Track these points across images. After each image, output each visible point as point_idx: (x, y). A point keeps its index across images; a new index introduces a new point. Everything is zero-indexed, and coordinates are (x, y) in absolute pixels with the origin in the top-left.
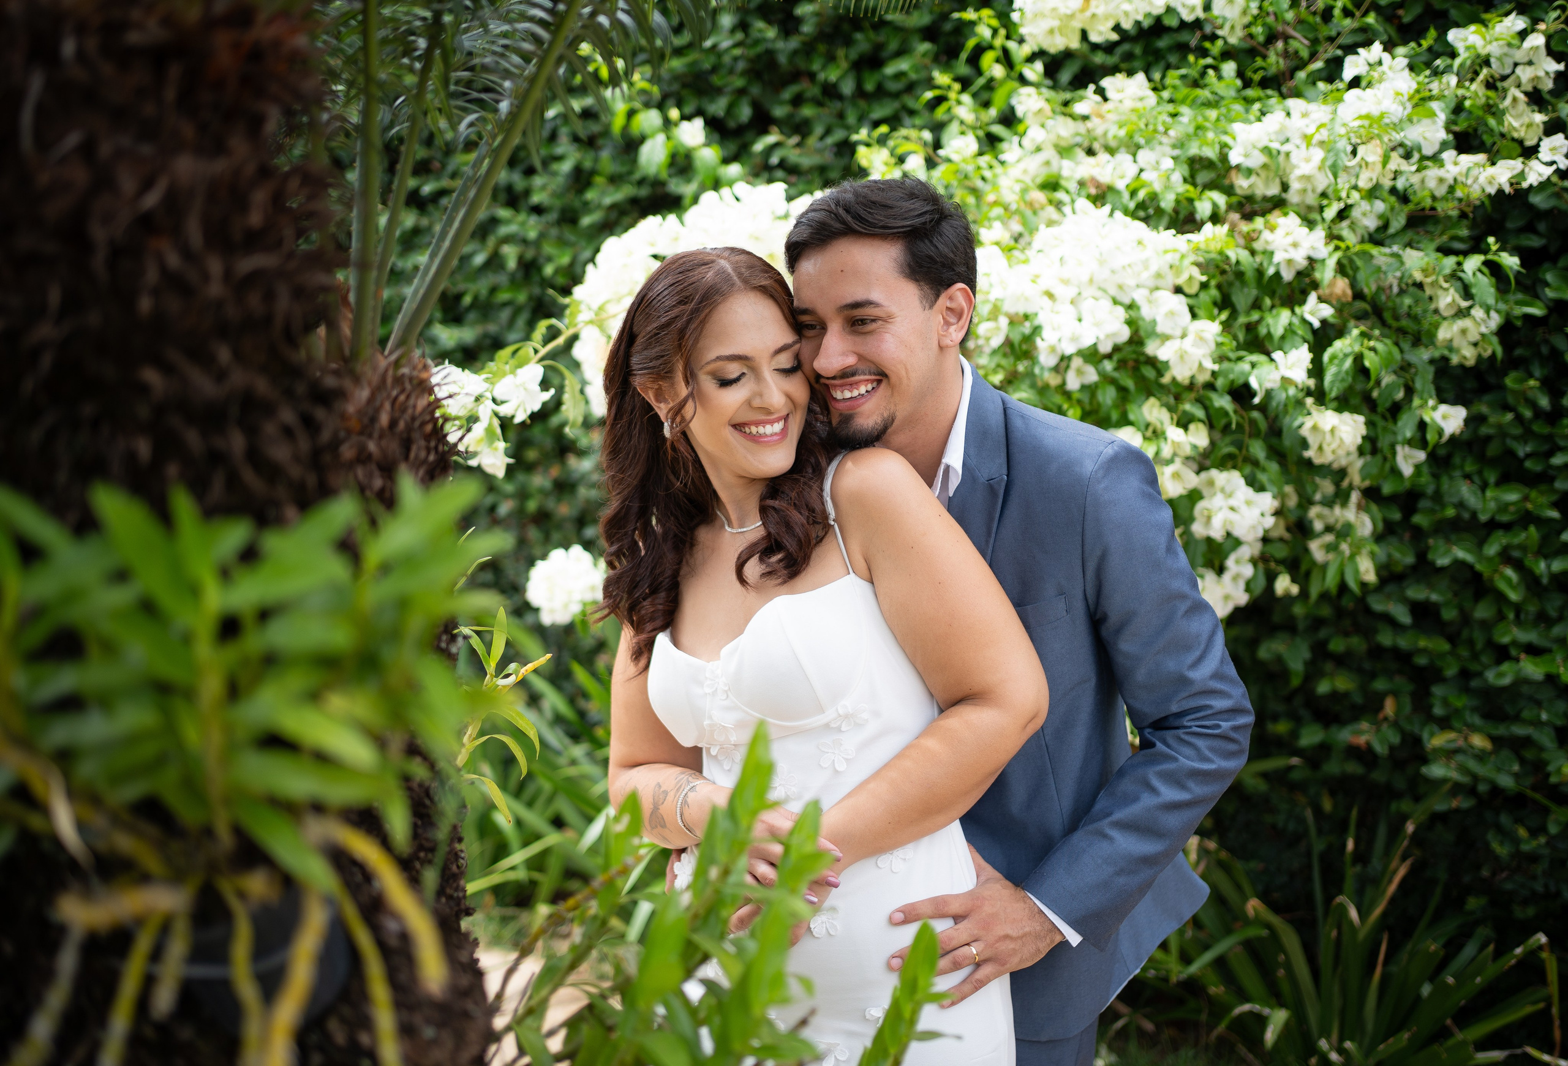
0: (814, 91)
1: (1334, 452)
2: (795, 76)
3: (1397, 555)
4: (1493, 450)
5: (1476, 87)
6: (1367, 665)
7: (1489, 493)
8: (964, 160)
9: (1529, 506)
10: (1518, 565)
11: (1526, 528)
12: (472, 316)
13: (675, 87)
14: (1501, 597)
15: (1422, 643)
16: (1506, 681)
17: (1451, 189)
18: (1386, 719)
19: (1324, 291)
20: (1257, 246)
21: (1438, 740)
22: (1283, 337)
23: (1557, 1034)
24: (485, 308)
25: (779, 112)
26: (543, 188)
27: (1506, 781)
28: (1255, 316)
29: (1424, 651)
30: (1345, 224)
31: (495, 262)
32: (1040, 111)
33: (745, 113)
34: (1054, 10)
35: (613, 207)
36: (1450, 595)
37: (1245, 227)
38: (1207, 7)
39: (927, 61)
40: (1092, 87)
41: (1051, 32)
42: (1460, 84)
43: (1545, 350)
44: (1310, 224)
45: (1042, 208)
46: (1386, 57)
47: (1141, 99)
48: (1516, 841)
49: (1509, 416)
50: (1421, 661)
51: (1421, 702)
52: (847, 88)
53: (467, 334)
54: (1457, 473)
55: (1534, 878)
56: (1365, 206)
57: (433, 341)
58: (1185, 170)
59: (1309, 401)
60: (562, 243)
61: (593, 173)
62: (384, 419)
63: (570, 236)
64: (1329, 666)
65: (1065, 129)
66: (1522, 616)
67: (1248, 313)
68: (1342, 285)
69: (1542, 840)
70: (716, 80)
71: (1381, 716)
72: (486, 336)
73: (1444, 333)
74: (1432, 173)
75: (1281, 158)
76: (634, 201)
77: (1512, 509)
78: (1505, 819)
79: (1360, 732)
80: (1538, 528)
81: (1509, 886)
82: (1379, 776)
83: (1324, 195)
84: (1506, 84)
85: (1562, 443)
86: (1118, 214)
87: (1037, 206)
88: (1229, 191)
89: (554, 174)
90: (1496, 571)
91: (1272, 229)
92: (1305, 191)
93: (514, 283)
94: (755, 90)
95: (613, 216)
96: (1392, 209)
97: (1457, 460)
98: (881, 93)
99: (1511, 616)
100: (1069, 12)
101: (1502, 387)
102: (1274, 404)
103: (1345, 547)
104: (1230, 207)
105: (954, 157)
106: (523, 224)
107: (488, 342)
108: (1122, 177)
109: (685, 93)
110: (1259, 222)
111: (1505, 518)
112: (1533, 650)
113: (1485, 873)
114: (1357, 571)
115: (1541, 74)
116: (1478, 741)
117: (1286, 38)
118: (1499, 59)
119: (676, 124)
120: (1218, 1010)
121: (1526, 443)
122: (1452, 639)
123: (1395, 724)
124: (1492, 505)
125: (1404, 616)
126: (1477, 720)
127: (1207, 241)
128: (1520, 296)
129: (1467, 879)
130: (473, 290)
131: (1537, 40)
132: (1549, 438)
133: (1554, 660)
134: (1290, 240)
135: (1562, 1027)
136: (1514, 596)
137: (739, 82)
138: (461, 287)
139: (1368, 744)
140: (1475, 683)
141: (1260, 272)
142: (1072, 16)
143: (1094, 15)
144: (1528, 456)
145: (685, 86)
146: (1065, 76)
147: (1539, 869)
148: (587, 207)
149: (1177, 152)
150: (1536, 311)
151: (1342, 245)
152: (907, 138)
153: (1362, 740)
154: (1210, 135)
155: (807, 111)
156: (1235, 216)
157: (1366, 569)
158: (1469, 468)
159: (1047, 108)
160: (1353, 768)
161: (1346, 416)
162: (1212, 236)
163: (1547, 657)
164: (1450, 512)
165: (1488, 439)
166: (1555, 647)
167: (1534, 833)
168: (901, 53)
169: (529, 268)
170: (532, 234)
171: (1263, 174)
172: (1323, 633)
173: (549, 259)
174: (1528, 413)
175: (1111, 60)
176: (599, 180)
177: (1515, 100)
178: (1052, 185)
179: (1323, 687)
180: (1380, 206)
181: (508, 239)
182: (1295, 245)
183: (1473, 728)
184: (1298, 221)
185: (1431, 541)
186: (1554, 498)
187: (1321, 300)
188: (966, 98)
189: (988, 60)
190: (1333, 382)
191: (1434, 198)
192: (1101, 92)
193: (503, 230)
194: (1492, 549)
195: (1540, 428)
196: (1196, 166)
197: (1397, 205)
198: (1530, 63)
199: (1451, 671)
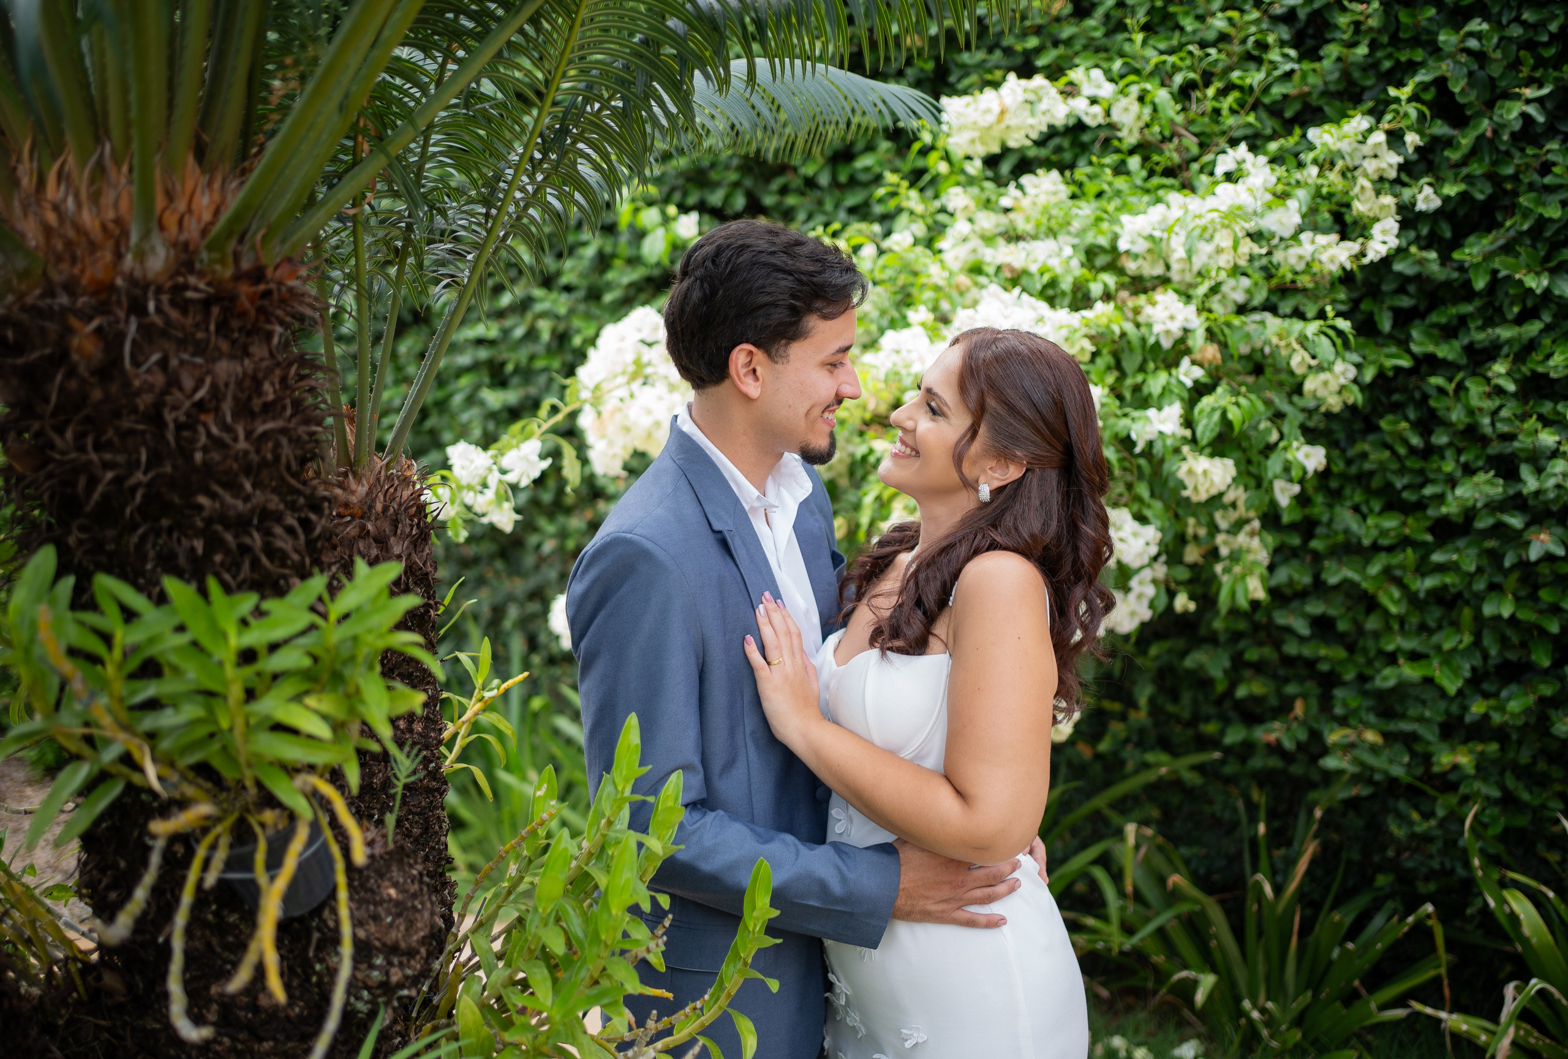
0: (796, 182)
1: (1207, 491)
2: (783, 169)
3: (1296, 576)
4: (1376, 483)
5: (1334, 177)
6: (1282, 672)
7: (1370, 521)
8: (905, 250)
9: (1407, 531)
10: (1399, 582)
11: (1404, 551)
12: (515, 380)
13: (680, 182)
14: (1386, 612)
15: (1323, 652)
16: (1391, 683)
17: (1308, 265)
18: (1296, 718)
19: (1197, 356)
20: (1141, 319)
21: (1334, 736)
22: (1162, 395)
23: (1447, 992)
24: (526, 374)
25: (769, 200)
26: (572, 269)
27: (1397, 771)
28: (1139, 378)
29: (1325, 659)
30: (1217, 297)
31: (532, 334)
32: (966, 208)
33: (739, 202)
34: (975, 123)
35: (631, 285)
36: (1342, 610)
37: (1131, 303)
38: (1108, 113)
39: (890, 156)
40: (1012, 185)
41: (973, 141)
42: (1319, 176)
43: (1417, 395)
44: (1188, 298)
45: (968, 289)
46: (1249, 156)
47: (1055, 193)
48: (1411, 824)
49: (1387, 454)
50: (1324, 667)
51: (1326, 703)
52: (824, 180)
53: (512, 396)
54: (1349, 503)
55: (1431, 856)
56: (1232, 282)
57: (482, 403)
58: (1083, 258)
59: (1186, 449)
60: (588, 316)
61: (614, 256)
62: (379, 507)
63: (595, 310)
64: (1247, 673)
65: (988, 221)
66: (1407, 627)
67: (1134, 375)
68: (1212, 352)
69: (1433, 822)
70: (714, 176)
71: (1291, 716)
72: (527, 397)
73: (1309, 386)
74: (1294, 252)
75: (1164, 245)
76: (649, 280)
77: (1392, 534)
78: (1402, 805)
79: (1273, 731)
80: (1414, 552)
81: (1409, 864)
82: (1296, 769)
83: (1200, 274)
84: (1357, 173)
85: (1432, 476)
86: (1025, 296)
87: (963, 288)
88: (1121, 272)
89: (581, 258)
90: (1379, 588)
91: (1153, 304)
92: (1183, 271)
93: (550, 351)
94: (748, 182)
95: (632, 292)
96: (1256, 284)
97: (1347, 491)
98: (853, 182)
99: (1396, 626)
100: (986, 124)
101: (1377, 429)
102: (1155, 451)
103: (1237, 569)
104: (1121, 286)
105: (896, 248)
106: (555, 302)
107: (530, 402)
108: (1035, 261)
109: (690, 186)
110: (1142, 299)
111: (1385, 542)
112: (1415, 657)
113: (1390, 853)
114: (1246, 590)
115: (1384, 165)
116: (1371, 736)
117: (1180, 136)
118: (1351, 155)
119: (674, 219)
120: (1161, 976)
121: (1403, 475)
122: (1351, 648)
123: (1304, 723)
124: (1374, 533)
125: (1302, 628)
126: (1372, 718)
127: (1097, 317)
128: (1393, 349)
129: (1376, 859)
130: (513, 360)
131: (1379, 137)
132: (1421, 472)
133: (1430, 665)
134: (1167, 314)
135: (1450, 985)
136: (1393, 609)
137: (733, 176)
138: (505, 355)
139: (1278, 742)
140: (1368, 686)
141: (1144, 340)
142: (990, 128)
143: (1008, 127)
144: (1405, 488)
145: (689, 179)
146: (1005, 168)
147: (1433, 849)
148: (609, 286)
149: (1076, 241)
150: (1405, 363)
151: (1212, 316)
152: (860, 232)
153: (1272, 737)
154: (1105, 226)
155: (791, 200)
156: (1124, 294)
157: (1256, 589)
158: (1358, 497)
159: (972, 204)
160: (1275, 762)
161: (1217, 460)
162: (1102, 311)
163: (1423, 662)
164: (1340, 538)
165: (1371, 474)
166: (1432, 653)
167: (1427, 816)
168: (870, 148)
169: (561, 338)
170: (562, 310)
171: (1149, 257)
172: (1242, 645)
173: (578, 331)
174: (1402, 451)
175: (1044, 152)
176: (618, 263)
177: (1363, 188)
178: (976, 270)
179: (1241, 692)
180: (1245, 282)
181: (543, 315)
182: (1172, 318)
183: (1367, 725)
184: (1175, 296)
185: (1326, 563)
186: (1428, 524)
187: (1194, 363)
188: (914, 194)
189: (933, 157)
190: (1203, 433)
191: (1296, 273)
192: (1020, 187)
193: (539, 307)
194: (1374, 569)
195: (1413, 463)
196: (1091, 253)
197: (1262, 282)
198: (1376, 156)
199: (1349, 676)
